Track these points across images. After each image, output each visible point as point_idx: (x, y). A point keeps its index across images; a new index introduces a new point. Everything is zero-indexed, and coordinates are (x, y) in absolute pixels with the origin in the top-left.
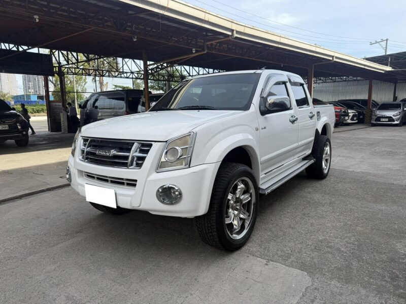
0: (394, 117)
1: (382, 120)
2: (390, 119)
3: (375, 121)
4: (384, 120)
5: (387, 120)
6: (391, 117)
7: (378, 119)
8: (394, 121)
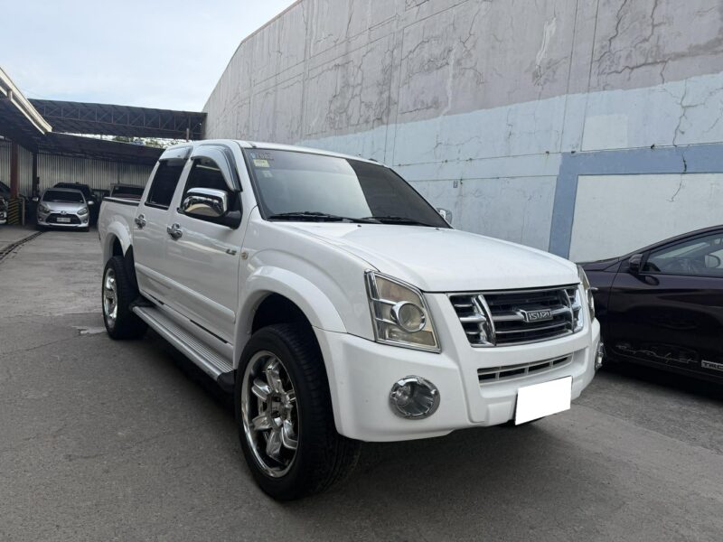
0: (80, 216)
1: (59, 219)
2: (74, 219)
3: (47, 221)
4: (63, 220)
5: (68, 220)
6: (74, 215)
7: (53, 217)
8: (80, 223)
